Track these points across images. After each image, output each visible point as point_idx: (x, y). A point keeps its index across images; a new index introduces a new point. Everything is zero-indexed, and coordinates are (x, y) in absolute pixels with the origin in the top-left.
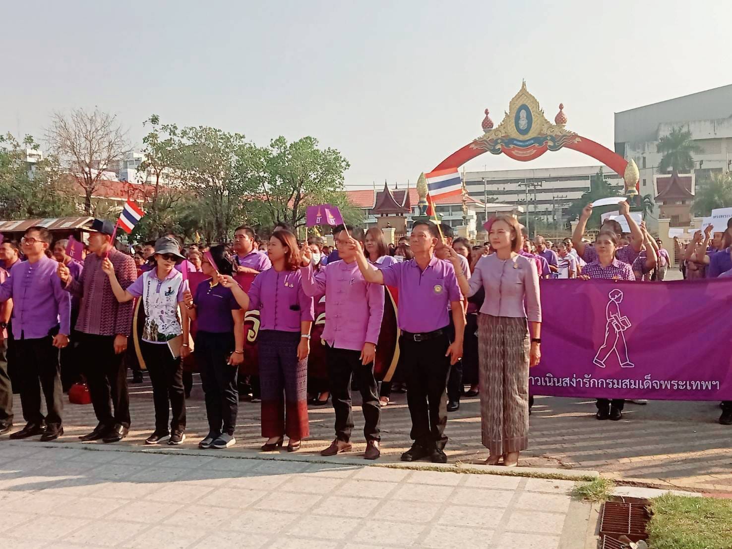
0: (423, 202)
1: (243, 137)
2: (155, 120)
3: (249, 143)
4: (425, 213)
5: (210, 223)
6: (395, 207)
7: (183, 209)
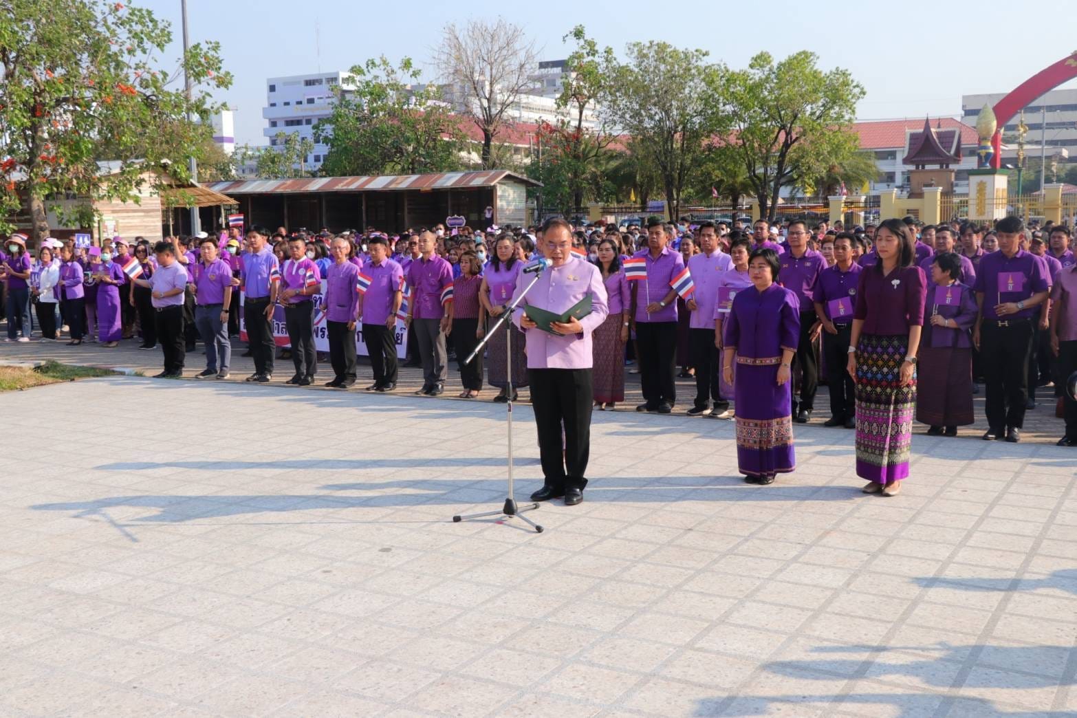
0: (985, 148)
1: (706, 54)
2: (578, 34)
3: (718, 62)
4: (988, 165)
5: (651, 178)
6: (939, 156)
7: (612, 158)
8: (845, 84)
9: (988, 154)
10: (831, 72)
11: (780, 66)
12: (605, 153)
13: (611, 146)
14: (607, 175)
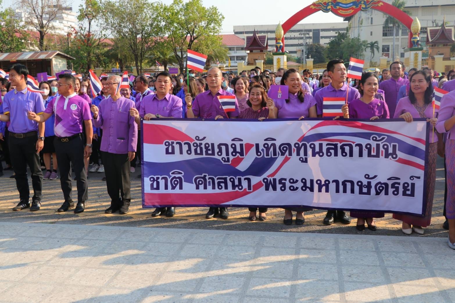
0: (279, 43)
4: (281, 51)
5: (125, 56)
6: (260, 46)
7: (105, 46)
8: (216, 13)
9: (281, 46)
10: (210, 8)
11: (187, 5)
12: (102, 44)
13: (105, 41)
14: (103, 54)
